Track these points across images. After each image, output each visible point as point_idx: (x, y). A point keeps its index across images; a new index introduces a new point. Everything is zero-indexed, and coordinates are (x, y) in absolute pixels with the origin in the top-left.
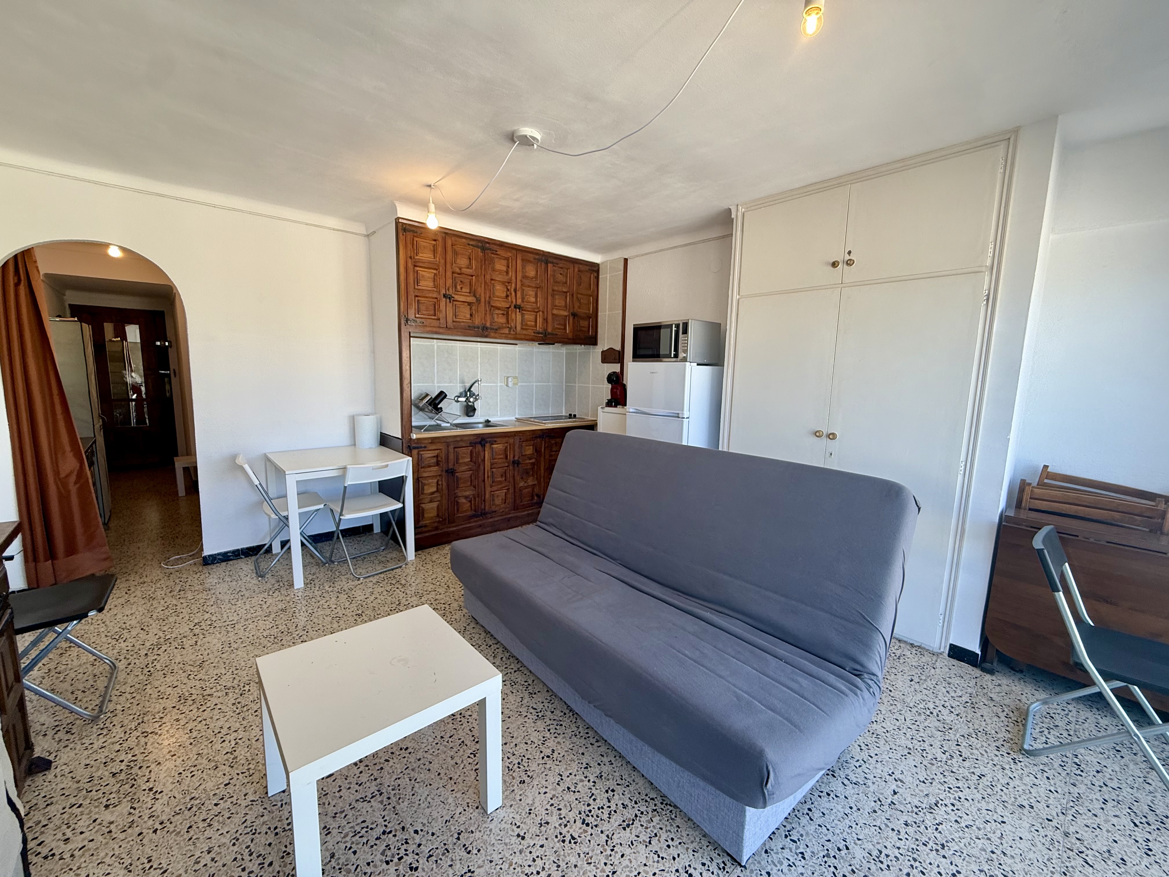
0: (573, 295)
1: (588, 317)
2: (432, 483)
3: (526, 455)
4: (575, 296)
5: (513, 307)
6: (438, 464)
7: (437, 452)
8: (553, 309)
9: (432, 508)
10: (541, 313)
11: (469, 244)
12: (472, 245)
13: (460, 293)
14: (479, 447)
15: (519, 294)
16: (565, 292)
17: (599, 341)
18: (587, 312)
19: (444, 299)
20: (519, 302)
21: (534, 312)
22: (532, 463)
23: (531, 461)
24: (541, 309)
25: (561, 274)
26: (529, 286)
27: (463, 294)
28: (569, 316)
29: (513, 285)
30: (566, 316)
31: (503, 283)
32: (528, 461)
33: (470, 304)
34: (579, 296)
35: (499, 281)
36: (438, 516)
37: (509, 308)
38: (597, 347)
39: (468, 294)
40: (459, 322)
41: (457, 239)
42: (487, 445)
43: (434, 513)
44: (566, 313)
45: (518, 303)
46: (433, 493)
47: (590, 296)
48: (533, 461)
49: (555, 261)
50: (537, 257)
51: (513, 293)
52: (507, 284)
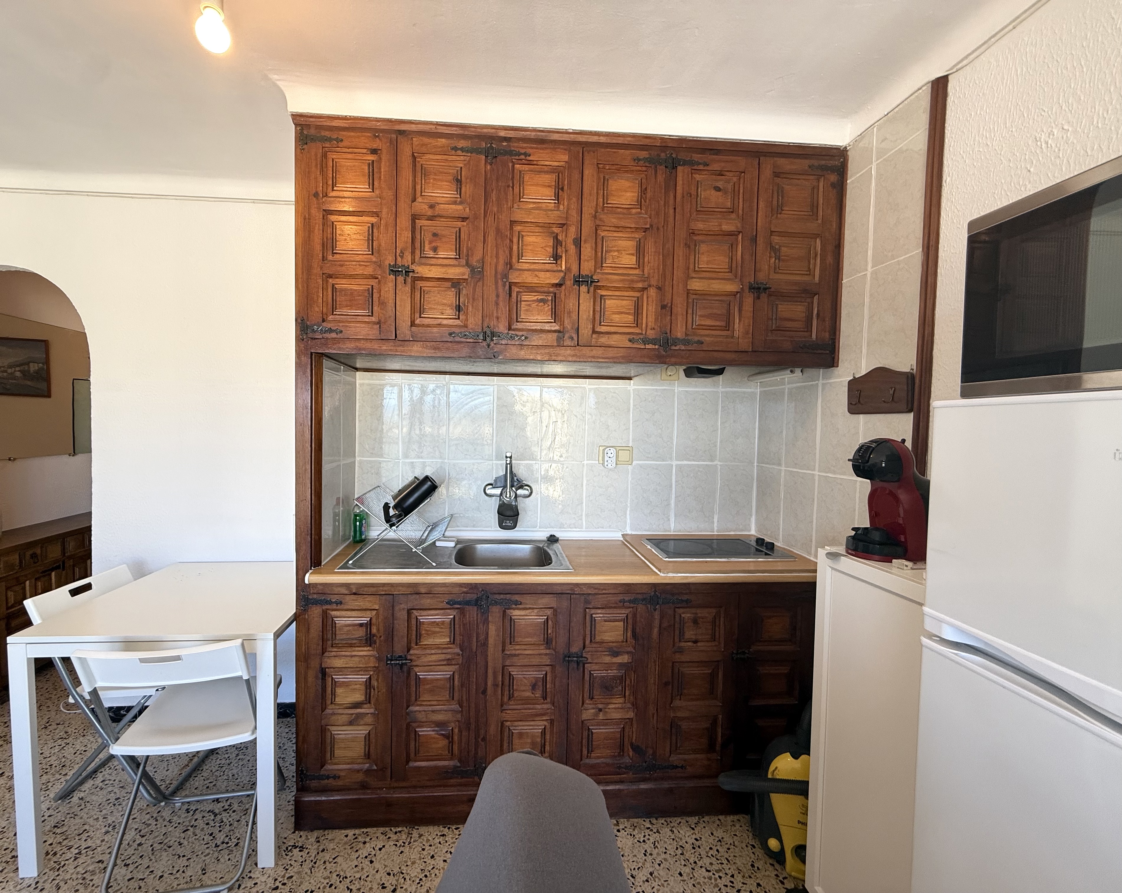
0: (754, 240)
1: (805, 291)
2: (356, 683)
3: (602, 642)
4: (760, 240)
5: (569, 283)
6: (369, 640)
7: (369, 614)
8: (688, 277)
9: (354, 740)
10: (652, 292)
11: (455, 149)
12: (462, 149)
13: (433, 261)
14: (472, 612)
15: (587, 250)
16: (730, 234)
17: (843, 355)
18: (806, 278)
19: (392, 277)
20: (587, 267)
21: (633, 289)
22: (621, 665)
23: (619, 660)
24: (653, 282)
25: (718, 189)
26: (618, 228)
27: (440, 262)
28: (741, 292)
29: (573, 230)
30: (735, 294)
31: (546, 227)
32: (607, 659)
33: (456, 284)
34: (776, 239)
35: (536, 224)
36: (368, 756)
37: (559, 285)
38: (836, 371)
39: (454, 262)
40: (428, 326)
41: (426, 140)
42: (495, 611)
43: (358, 750)
44: (731, 287)
45: (584, 272)
46: (357, 705)
47: (816, 236)
48: (624, 659)
49: (696, 157)
50: (644, 154)
51: (572, 249)
52: (556, 230)
